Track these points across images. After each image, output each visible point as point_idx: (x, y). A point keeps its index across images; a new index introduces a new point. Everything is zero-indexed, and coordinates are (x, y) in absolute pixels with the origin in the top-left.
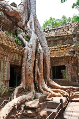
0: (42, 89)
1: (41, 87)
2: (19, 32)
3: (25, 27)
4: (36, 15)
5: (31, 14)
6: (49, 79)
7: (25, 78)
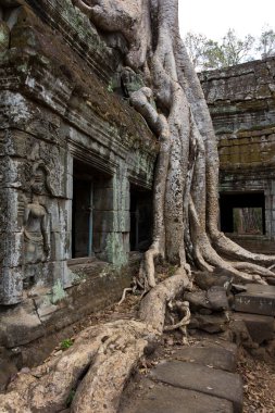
0: (202, 261)
1: (199, 255)
2: (132, 84)
3: (147, 69)
4: (177, 27)
5: (165, 24)
6: (216, 232)
7: (163, 227)
